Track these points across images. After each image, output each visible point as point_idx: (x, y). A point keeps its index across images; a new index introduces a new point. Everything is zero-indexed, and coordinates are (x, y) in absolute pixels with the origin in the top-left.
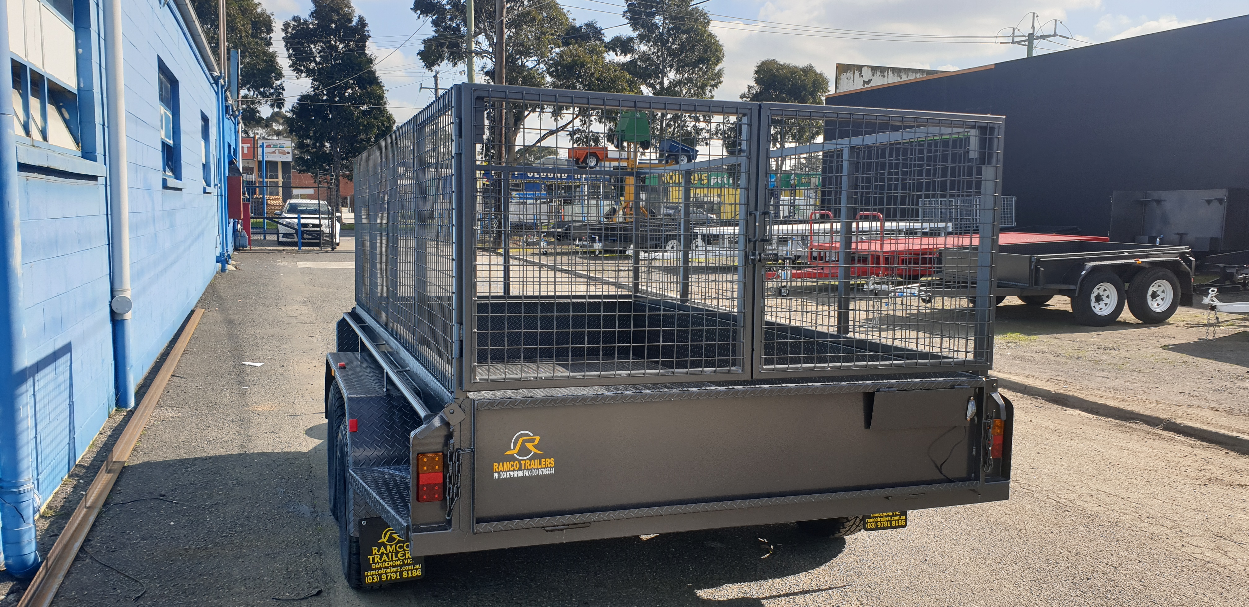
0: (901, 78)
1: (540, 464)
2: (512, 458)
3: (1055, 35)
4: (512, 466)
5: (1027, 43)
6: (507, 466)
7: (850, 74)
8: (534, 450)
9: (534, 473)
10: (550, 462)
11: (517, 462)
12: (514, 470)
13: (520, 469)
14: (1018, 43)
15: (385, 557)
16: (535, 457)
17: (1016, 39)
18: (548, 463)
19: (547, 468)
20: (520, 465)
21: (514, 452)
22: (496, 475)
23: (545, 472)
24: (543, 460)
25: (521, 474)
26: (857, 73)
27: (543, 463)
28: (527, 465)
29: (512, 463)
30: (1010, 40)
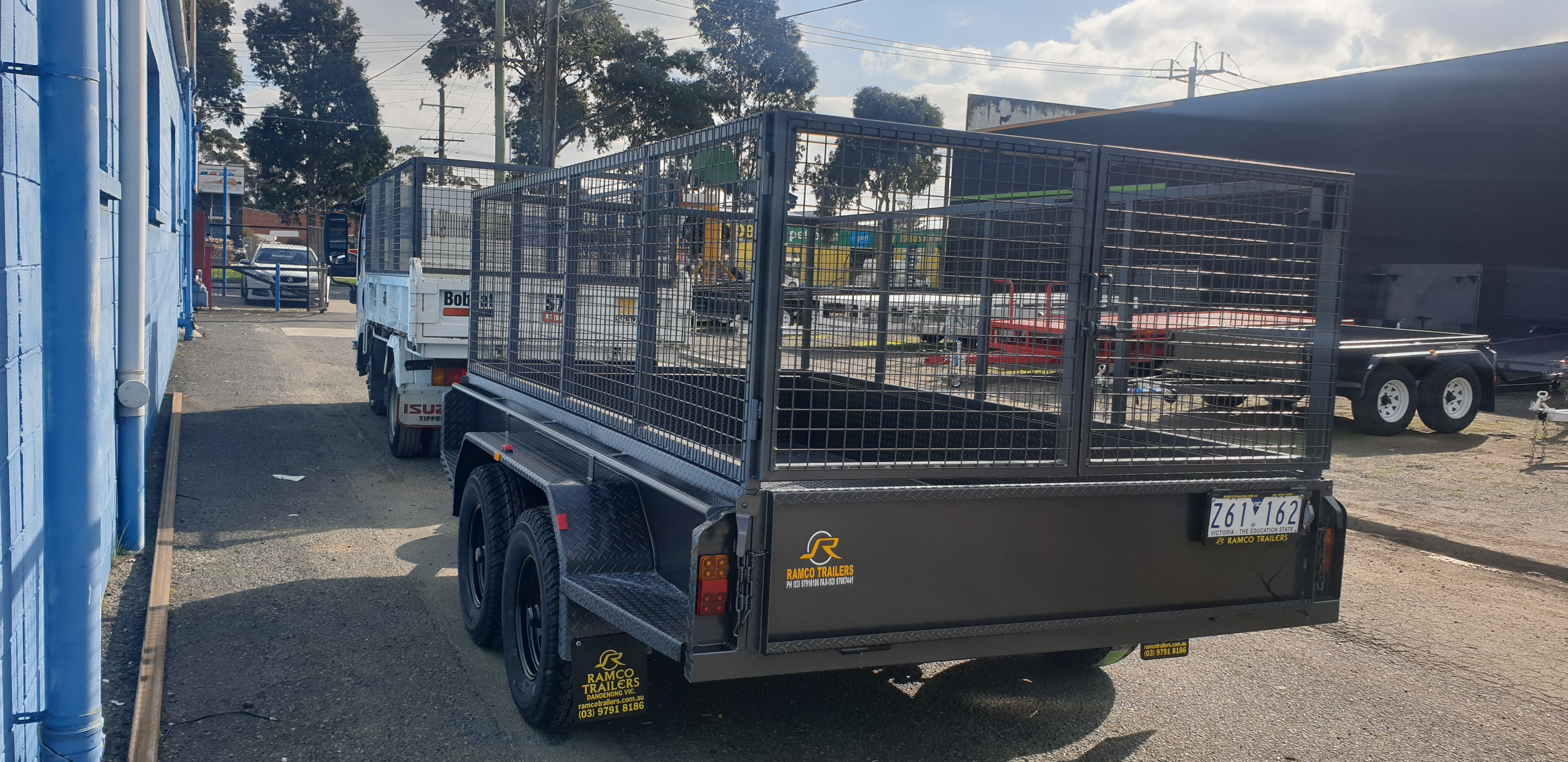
0: (1046, 115)
1: (838, 572)
2: (807, 564)
3: (1221, 70)
4: (808, 573)
5: (1187, 79)
6: (802, 572)
7: (984, 108)
8: (832, 555)
9: (831, 582)
10: (849, 569)
11: (812, 569)
12: (809, 578)
13: (816, 577)
14: (1177, 78)
15: (602, 686)
16: (833, 562)
17: (1175, 74)
18: (846, 571)
19: (845, 577)
20: (817, 571)
21: (809, 556)
22: (789, 584)
23: (842, 581)
24: (841, 567)
25: (816, 583)
26: (993, 108)
27: (841, 570)
28: (824, 572)
29: (807, 569)
30: (1168, 74)
